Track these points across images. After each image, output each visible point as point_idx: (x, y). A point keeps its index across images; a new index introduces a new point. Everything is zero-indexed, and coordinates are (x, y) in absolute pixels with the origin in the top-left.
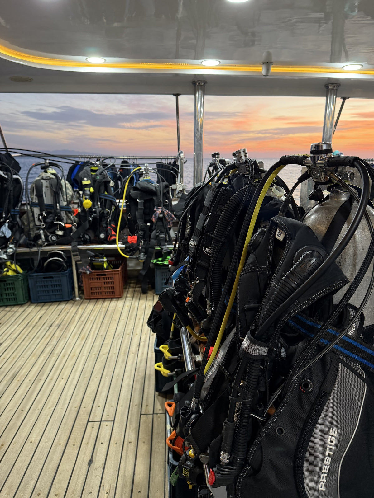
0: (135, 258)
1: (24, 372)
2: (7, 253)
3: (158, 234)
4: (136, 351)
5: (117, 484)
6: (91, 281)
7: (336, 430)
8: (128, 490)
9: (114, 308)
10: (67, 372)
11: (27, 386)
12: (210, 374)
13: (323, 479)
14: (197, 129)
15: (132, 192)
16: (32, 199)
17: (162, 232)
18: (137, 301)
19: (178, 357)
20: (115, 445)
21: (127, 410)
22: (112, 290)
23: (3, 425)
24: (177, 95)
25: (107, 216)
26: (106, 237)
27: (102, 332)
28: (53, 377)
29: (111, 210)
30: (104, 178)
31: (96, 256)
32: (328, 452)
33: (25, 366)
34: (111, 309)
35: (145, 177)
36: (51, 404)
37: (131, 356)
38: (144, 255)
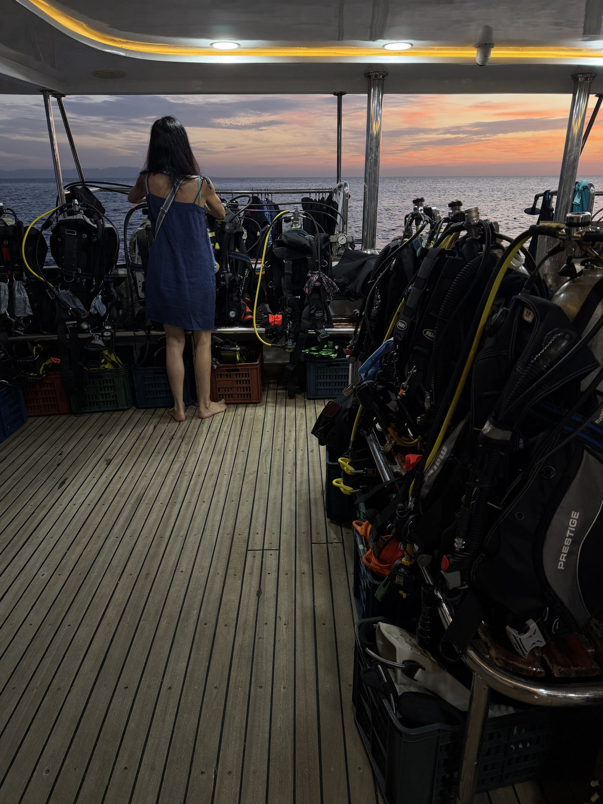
0: (280, 347)
1: (151, 493)
2: (104, 338)
3: (312, 312)
4: (293, 471)
5: (295, 616)
6: (218, 379)
7: (578, 513)
8: (310, 621)
9: (252, 416)
10: (207, 495)
11: (160, 511)
12: (432, 472)
13: (562, 558)
14: (371, 149)
15: (276, 249)
16: (133, 259)
17: (318, 309)
18: (283, 409)
19: (363, 472)
20: (286, 576)
21: (294, 538)
22: (247, 392)
23: (142, 553)
24: (340, 95)
25: (239, 286)
26: (239, 315)
27: (243, 447)
28: (191, 499)
29: (243, 275)
30: (235, 228)
31: (226, 343)
32: (568, 533)
33: (151, 486)
34: (248, 418)
35: (294, 225)
36: (197, 530)
37: (287, 477)
38: (293, 342)
